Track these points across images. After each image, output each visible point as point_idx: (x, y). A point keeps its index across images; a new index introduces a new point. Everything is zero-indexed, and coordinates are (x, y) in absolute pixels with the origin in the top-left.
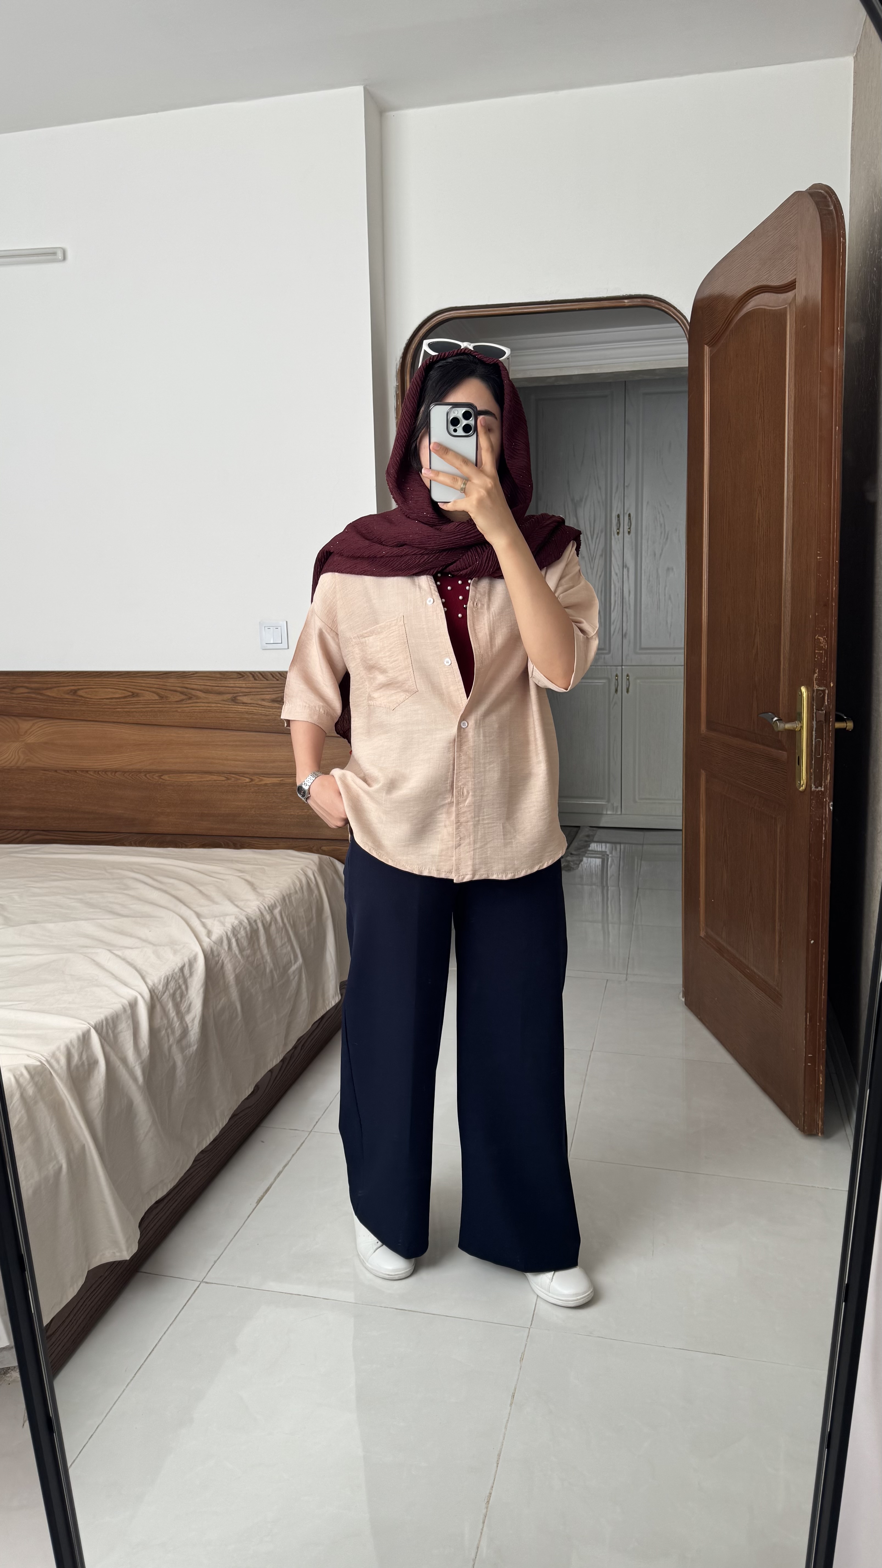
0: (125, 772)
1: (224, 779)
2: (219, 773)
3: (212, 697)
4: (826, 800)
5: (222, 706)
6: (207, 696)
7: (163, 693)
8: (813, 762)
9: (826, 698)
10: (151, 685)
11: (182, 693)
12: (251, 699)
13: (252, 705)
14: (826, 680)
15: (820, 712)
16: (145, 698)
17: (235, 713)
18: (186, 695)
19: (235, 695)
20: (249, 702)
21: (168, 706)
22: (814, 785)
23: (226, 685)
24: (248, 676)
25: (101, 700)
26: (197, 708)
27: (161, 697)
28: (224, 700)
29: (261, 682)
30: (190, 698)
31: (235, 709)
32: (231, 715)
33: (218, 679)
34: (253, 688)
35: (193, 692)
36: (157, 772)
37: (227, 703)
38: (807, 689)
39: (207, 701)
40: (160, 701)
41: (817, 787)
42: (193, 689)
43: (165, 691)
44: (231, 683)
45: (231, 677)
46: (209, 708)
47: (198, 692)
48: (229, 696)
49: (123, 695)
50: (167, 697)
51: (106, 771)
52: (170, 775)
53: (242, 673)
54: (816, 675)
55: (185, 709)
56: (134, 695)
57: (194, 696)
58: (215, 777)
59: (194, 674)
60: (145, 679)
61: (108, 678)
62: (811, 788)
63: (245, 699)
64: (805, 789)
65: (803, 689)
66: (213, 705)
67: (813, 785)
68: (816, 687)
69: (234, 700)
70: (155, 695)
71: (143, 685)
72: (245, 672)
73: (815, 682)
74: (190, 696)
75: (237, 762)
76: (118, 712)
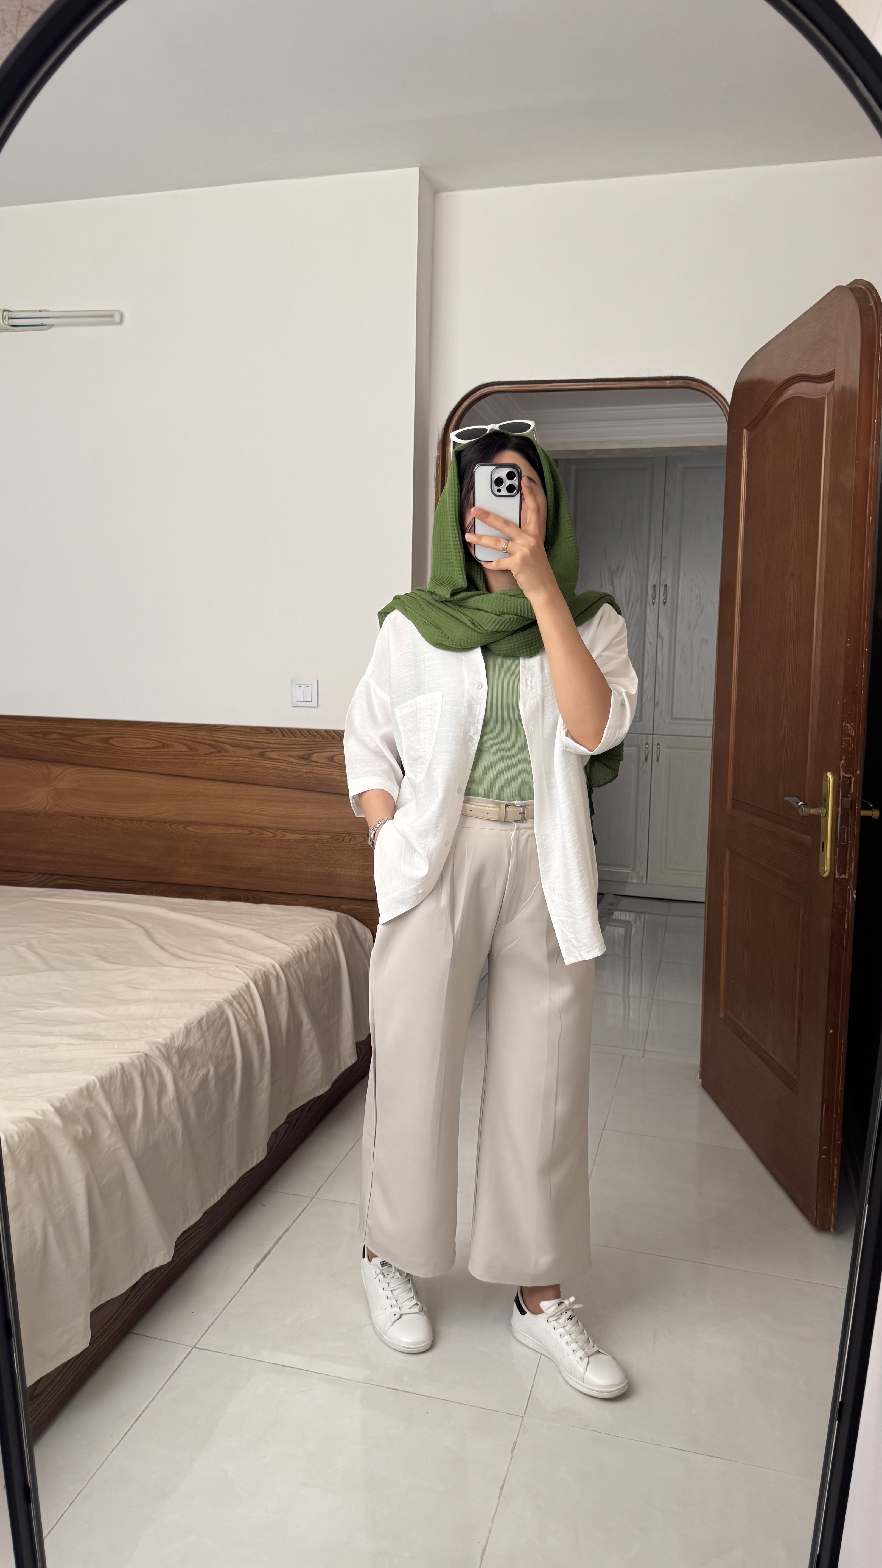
0: (150, 821)
1: (247, 832)
2: (242, 826)
3: (241, 752)
4: (850, 888)
5: (250, 760)
6: (235, 750)
7: (192, 746)
8: (837, 849)
9: (852, 785)
10: (182, 737)
11: (211, 746)
12: (279, 755)
13: (280, 761)
14: (853, 768)
15: (846, 799)
16: (175, 750)
17: (262, 768)
18: (215, 748)
19: (263, 750)
20: (277, 758)
21: (196, 758)
22: (838, 872)
23: (255, 740)
24: (277, 732)
25: (132, 750)
26: (225, 761)
27: (191, 749)
28: (252, 755)
29: (290, 739)
30: (219, 751)
31: (262, 764)
32: (258, 770)
33: (248, 734)
34: (282, 744)
35: (222, 745)
36: (182, 823)
37: (255, 758)
38: (833, 775)
39: (236, 755)
40: (190, 753)
41: (841, 875)
42: (222, 743)
43: (194, 743)
44: (260, 738)
45: (261, 732)
46: (236, 762)
47: (227, 746)
48: (257, 751)
49: (153, 746)
50: (196, 749)
51: (132, 820)
52: (195, 827)
53: (272, 729)
54: (843, 762)
55: (214, 762)
56: (164, 746)
57: (223, 749)
58: (239, 831)
59: (224, 728)
60: (176, 730)
61: (140, 728)
62: (835, 875)
63: (273, 755)
64: (829, 876)
65: (830, 776)
66: (241, 759)
67: (836, 872)
68: (842, 774)
69: (262, 755)
70: (185, 747)
71: (174, 736)
72: (274, 729)
73: (841, 769)
74: (218, 749)
75: (262, 817)
76: (148, 761)
